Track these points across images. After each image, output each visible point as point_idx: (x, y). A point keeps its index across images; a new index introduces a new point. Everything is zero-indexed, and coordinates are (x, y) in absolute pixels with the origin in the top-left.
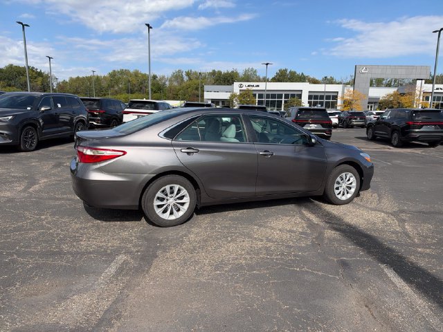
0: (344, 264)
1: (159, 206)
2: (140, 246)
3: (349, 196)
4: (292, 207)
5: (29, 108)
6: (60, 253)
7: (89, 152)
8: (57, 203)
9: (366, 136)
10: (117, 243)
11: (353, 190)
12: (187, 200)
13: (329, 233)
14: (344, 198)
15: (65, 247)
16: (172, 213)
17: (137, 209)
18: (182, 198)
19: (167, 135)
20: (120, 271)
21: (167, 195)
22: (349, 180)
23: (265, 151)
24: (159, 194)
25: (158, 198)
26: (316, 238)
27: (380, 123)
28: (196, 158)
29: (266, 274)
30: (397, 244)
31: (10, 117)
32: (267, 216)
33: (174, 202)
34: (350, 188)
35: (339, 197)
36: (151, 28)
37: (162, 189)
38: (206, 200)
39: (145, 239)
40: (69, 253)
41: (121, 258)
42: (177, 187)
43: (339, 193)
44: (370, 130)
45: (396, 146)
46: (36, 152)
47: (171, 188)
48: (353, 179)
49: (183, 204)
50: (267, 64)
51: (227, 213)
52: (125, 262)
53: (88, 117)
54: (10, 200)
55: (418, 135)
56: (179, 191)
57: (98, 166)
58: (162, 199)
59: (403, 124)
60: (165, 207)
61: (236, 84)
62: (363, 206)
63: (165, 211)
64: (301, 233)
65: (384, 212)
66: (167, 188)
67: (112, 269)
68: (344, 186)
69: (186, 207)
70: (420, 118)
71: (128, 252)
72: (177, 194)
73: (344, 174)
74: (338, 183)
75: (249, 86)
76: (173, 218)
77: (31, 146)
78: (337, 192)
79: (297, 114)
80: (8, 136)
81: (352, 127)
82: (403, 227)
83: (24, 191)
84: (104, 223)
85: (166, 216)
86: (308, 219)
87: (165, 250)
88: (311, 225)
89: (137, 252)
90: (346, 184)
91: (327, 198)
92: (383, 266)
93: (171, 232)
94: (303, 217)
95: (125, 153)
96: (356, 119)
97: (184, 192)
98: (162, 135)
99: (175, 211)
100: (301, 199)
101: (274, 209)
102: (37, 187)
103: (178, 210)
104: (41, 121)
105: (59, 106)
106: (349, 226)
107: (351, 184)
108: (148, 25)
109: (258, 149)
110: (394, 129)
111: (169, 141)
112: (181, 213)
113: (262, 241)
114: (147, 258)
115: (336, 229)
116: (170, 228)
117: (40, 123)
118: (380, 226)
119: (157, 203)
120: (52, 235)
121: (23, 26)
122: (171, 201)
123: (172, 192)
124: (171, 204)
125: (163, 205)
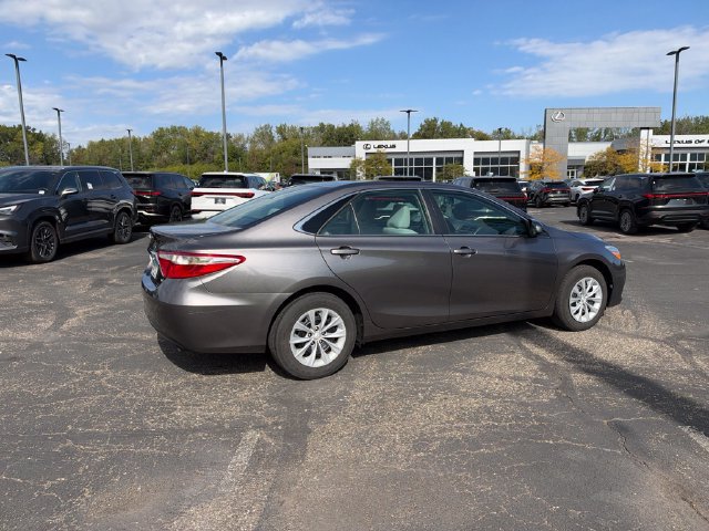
0: (622, 429)
1: (298, 346)
2: (278, 413)
3: (592, 315)
4: (503, 338)
5: (42, 192)
6: (142, 434)
7: (180, 261)
8: (117, 346)
9: (578, 219)
10: (236, 411)
11: (597, 306)
12: (341, 333)
13: (580, 379)
14: (584, 319)
15: (150, 423)
16: (318, 356)
17: (263, 352)
18: (333, 330)
19: (308, 227)
21: (309, 326)
22: (591, 290)
23: (463, 248)
24: (298, 325)
25: (297, 332)
26: (562, 387)
27: (599, 198)
28: (356, 263)
29: (503, 452)
30: (694, 391)
31: (13, 208)
32: (469, 354)
33: (322, 337)
34: (593, 303)
35: (577, 317)
36: (225, 58)
37: (302, 317)
38: (371, 333)
39: (282, 401)
40: (159, 432)
41: (252, 436)
42: (325, 312)
43: (577, 312)
44: (584, 210)
46: (55, 263)
47: (317, 314)
48: (597, 288)
49: (335, 340)
50: (408, 112)
51: (401, 351)
52: (261, 444)
53: (135, 203)
55: (660, 214)
56: (329, 317)
57: (199, 283)
58: (301, 334)
59: (638, 197)
60: (307, 346)
61: (359, 145)
63: (307, 353)
64: (536, 381)
65: (652, 339)
66: (311, 313)
67: (242, 458)
68: (584, 299)
69: (340, 345)
70: (663, 188)
71: (259, 426)
72: (326, 324)
73: (583, 281)
74: (575, 295)
75: (379, 147)
76: (320, 363)
77: (47, 253)
78: (573, 309)
80: (11, 239)
81: (549, 205)
82: (693, 364)
83: (55, 328)
84: (205, 378)
85: (310, 362)
86: (537, 357)
88: (545, 367)
89: (276, 424)
90: (586, 296)
91: (559, 321)
92: (686, 429)
93: (318, 388)
94: (529, 355)
95: (242, 259)
96: (555, 192)
97: (337, 320)
98: (298, 227)
99: (322, 351)
100: (516, 326)
101: (475, 342)
102: (73, 322)
103: (329, 350)
104: (62, 211)
105: (90, 186)
106: (605, 364)
107: (594, 296)
108: (219, 54)
109: (451, 245)
110: (623, 207)
111: (310, 237)
112: (333, 356)
113: (475, 397)
115: (588, 371)
116: (317, 381)
117: (60, 216)
118: (654, 362)
119: (295, 340)
120: (121, 402)
121: (16, 60)
122: (317, 336)
123: (318, 321)
124: (317, 341)
125: (304, 344)
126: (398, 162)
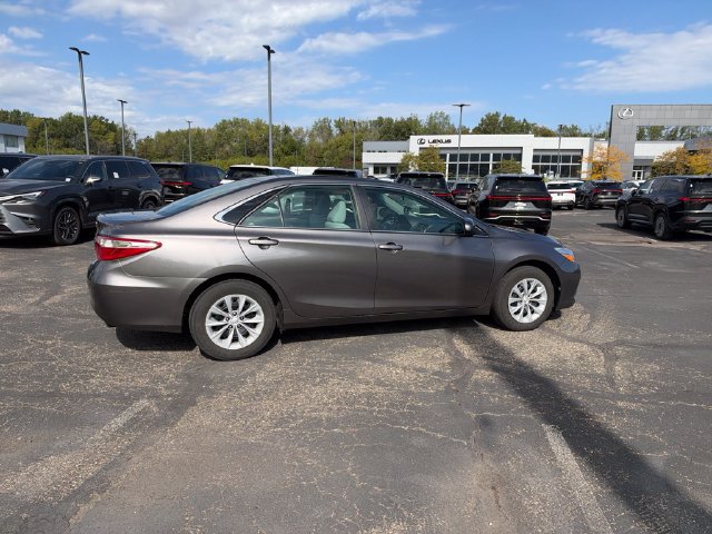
0: (485, 423)
1: (215, 328)
2: (177, 387)
3: (535, 317)
4: (440, 332)
5: (68, 180)
6: (54, 395)
7: (108, 244)
8: (81, 321)
9: (615, 221)
10: (142, 382)
11: (542, 308)
12: (260, 319)
13: (484, 375)
14: (526, 320)
15: (64, 386)
16: (235, 340)
17: (180, 331)
18: (252, 315)
19: (228, 217)
20: (132, 424)
21: (226, 311)
22: (534, 291)
23: (389, 244)
24: (214, 309)
25: (213, 315)
26: (457, 381)
27: (637, 198)
28: (274, 253)
29: (353, 433)
30: (587, 394)
31: (38, 194)
32: (392, 347)
33: (240, 322)
34: (538, 304)
35: (518, 318)
36: (273, 52)
37: (218, 301)
38: (291, 319)
39: (189, 377)
40: (71, 396)
41: (144, 403)
42: (242, 299)
43: (518, 312)
44: (621, 213)
45: (663, 239)
46: (76, 246)
47: (235, 300)
48: (541, 289)
49: (254, 325)
50: (461, 106)
51: (331, 340)
52: (145, 411)
53: (162, 193)
54: (13, 317)
55: (698, 220)
56: (247, 304)
57: (120, 264)
58: (220, 318)
59: (674, 201)
60: (224, 329)
61: (414, 139)
62: (558, 334)
63: (224, 336)
64: (435, 373)
65: (588, 344)
66: (228, 299)
67: (120, 421)
68: (526, 300)
69: (259, 330)
70: (702, 192)
71: (156, 396)
72: (244, 309)
73: (524, 282)
74: (515, 295)
75: (434, 142)
76: (236, 346)
77: (70, 236)
78: (513, 310)
79: (494, 186)
80: (35, 223)
81: (600, 207)
82: (610, 369)
83: (38, 303)
84: (137, 352)
85: (226, 344)
86: (457, 352)
87: (211, 394)
88: (458, 361)
89: (168, 396)
90: (529, 298)
91: (498, 320)
92: (546, 427)
93: (230, 368)
94: (450, 349)
95: (160, 245)
96: (605, 193)
97: (255, 306)
98: (219, 217)
99: (240, 336)
100: (457, 321)
101: (408, 335)
102: (57, 298)
103: (246, 335)
104: (85, 199)
105: (116, 175)
106: (520, 363)
107: (538, 297)
108: (268, 48)
109: (378, 240)
110: (659, 210)
111: (230, 227)
112: (250, 340)
113: (367, 383)
114: (178, 406)
115: (495, 369)
116: (232, 363)
117: (84, 203)
118: (571, 364)
119: (210, 323)
120: (53, 368)
121: (80, 53)
122: (235, 321)
123: (235, 307)
124: (235, 325)
125: (221, 327)
126: (454, 157)
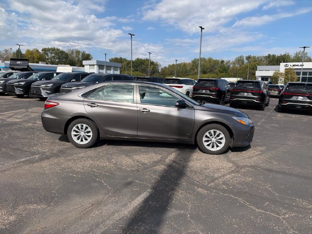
0: (129, 184)
2: (52, 153)
3: (218, 148)
10: (46, 150)
11: (222, 146)
12: (91, 134)
13: (159, 167)
16: (82, 141)
18: (88, 132)
19: (83, 96)
21: (79, 129)
22: (218, 136)
23: (144, 109)
25: (75, 131)
26: (145, 168)
34: (220, 143)
35: (209, 148)
36: (204, 29)
37: (76, 126)
38: (103, 136)
39: (61, 151)
41: (35, 156)
42: (85, 126)
43: (208, 145)
48: (222, 136)
49: (89, 136)
50: (304, 48)
61: (282, 65)
63: (78, 139)
66: (79, 125)
71: (43, 155)
72: (85, 130)
73: (211, 131)
74: (207, 137)
75: (293, 66)
78: (206, 143)
85: (79, 142)
87: (58, 157)
89: (46, 155)
90: (215, 139)
92: (149, 190)
95: (58, 104)
97: (89, 129)
98: (80, 95)
103: (86, 139)
107: (221, 139)
108: (201, 27)
111: (82, 99)
112: (87, 142)
114: (44, 159)
119: (73, 133)
121: (131, 35)
122: (82, 133)
123: (82, 128)
125: (78, 135)
126: (305, 73)
